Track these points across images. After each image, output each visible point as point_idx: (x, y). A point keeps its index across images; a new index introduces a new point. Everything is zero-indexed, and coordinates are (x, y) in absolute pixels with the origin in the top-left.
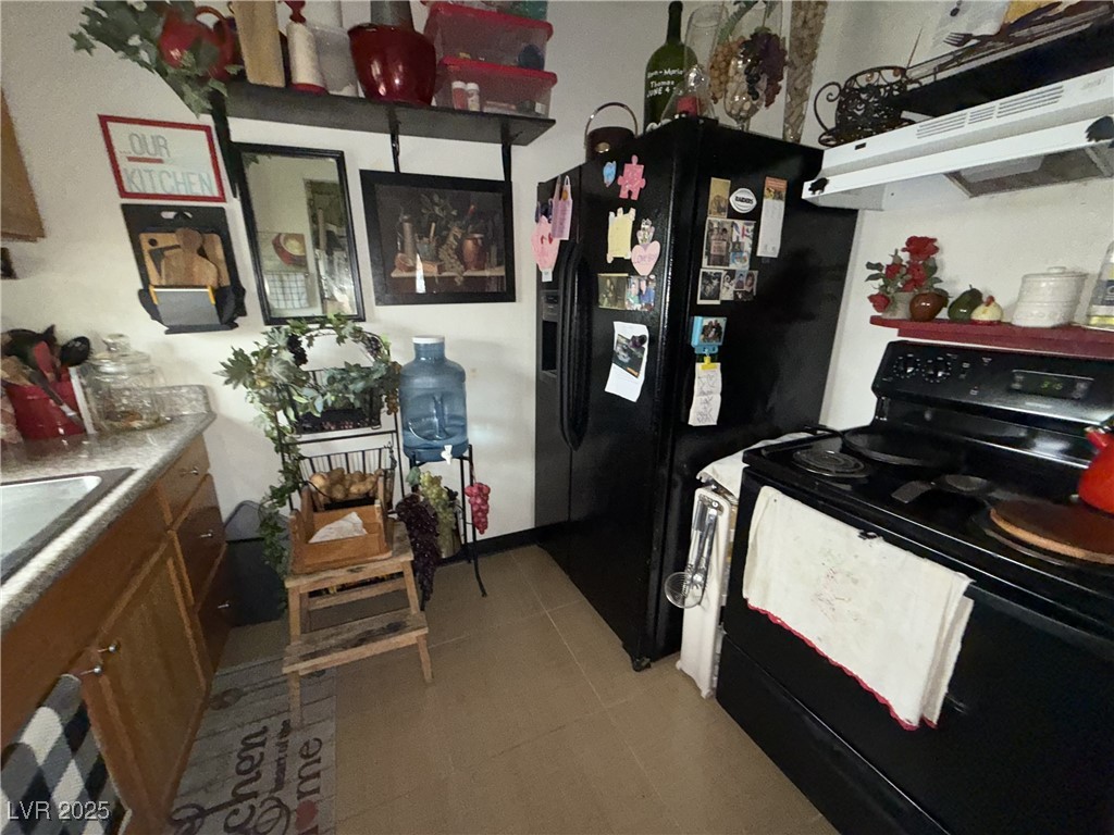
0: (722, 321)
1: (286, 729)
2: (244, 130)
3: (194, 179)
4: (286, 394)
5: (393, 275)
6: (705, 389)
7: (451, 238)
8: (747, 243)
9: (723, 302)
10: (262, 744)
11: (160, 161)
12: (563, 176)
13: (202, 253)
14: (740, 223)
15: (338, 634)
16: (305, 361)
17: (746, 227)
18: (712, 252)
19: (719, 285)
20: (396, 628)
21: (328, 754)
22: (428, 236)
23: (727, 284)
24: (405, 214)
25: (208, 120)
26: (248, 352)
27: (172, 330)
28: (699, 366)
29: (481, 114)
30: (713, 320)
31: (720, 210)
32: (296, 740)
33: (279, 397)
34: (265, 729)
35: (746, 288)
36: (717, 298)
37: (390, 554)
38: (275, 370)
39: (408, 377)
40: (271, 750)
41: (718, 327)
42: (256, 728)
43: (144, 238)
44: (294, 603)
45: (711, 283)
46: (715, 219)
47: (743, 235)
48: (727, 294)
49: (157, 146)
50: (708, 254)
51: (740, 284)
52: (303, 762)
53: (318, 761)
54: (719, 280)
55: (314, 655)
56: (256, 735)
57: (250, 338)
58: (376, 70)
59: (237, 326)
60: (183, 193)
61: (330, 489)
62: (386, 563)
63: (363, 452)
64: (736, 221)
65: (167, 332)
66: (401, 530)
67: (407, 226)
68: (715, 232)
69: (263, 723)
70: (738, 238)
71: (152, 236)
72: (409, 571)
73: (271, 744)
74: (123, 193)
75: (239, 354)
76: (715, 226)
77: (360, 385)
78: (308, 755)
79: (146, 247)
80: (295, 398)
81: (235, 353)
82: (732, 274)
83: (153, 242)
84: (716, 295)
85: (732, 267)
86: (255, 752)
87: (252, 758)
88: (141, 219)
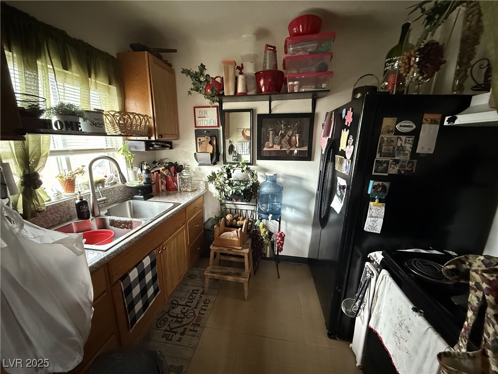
0: (387, 184)
1: (203, 293)
2: (226, 106)
3: (212, 121)
4: (222, 187)
5: (264, 149)
6: (373, 215)
7: (287, 136)
8: (408, 147)
9: (389, 174)
10: (196, 294)
11: (205, 117)
12: (332, 112)
13: (210, 143)
14: (403, 138)
15: (222, 269)
16: (231, 177)
17: (407, 139)
18: (383, 151)
19: (387, 166)
20: (238, 275)
21: (210, 305)
22: (278, 136)
23: (393, 166)
24: (271, 128)
25: (217, 104)
26: (216, 173)
27: (200, 165)
28: (371, 204)
29: (299, 92)
30: (381, 183)
31: (389, 132)
32: (204, 297)
33: (221, 189)
34: (198, 290)
35: (407, 168)
36: (387, 173)
37: (241, 248)
38: (221, 180)
39: (261, 187)
40: (198, 296)
41: (384, 187)
42: (196, 288)
43: (198, 138)
44: (212, 254)
45: (382, 165)
46: (384, 136)
47: (405, 143)
48: (393, 170)
49: (205, 113)
50: (380, 152)
51: (402, 166)
52: (204, 304)
53: (207, 306)
54: (388, 164)
55: (213, 273)
56: (197, 291)
57: (217, 169)
58: (262, 82)
59: (216, 164)
60: (209, 125)
61: (232, 221)
62: (239, 251)
63: (246, 210)
64: (400, 136)
65: (199, 165)
66: (249, 241)
67: (271, 132)
68: (386, 142)
69: (199, 288)
70: (401, 144)
71: (200, 138)
72: (246, 256)
73: (198, 295)
74: (196, 127)
75: (214, 174)
76: (385, 139)
77: (243, 188)
78: (206, 303)
79: (198, 141)
80: (225, 189)
81: (212, 173)
82: (397, 162)
83: (200, 140)
84: (386, 170)
85: (397, 158)
86: (194, 295)
87: (193, 296)
88: (199, 133)
